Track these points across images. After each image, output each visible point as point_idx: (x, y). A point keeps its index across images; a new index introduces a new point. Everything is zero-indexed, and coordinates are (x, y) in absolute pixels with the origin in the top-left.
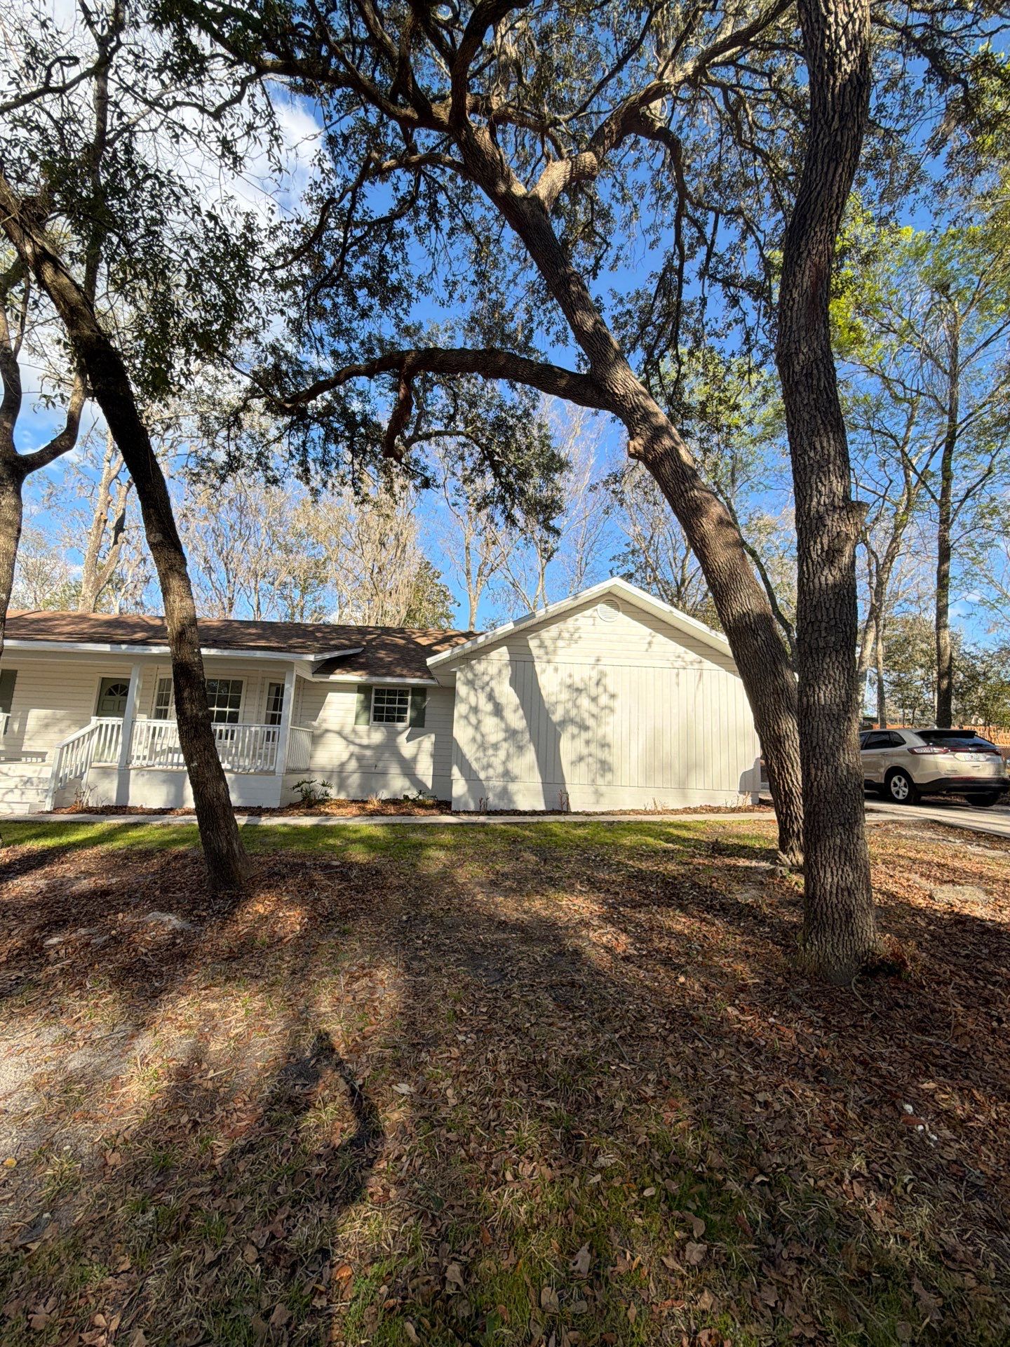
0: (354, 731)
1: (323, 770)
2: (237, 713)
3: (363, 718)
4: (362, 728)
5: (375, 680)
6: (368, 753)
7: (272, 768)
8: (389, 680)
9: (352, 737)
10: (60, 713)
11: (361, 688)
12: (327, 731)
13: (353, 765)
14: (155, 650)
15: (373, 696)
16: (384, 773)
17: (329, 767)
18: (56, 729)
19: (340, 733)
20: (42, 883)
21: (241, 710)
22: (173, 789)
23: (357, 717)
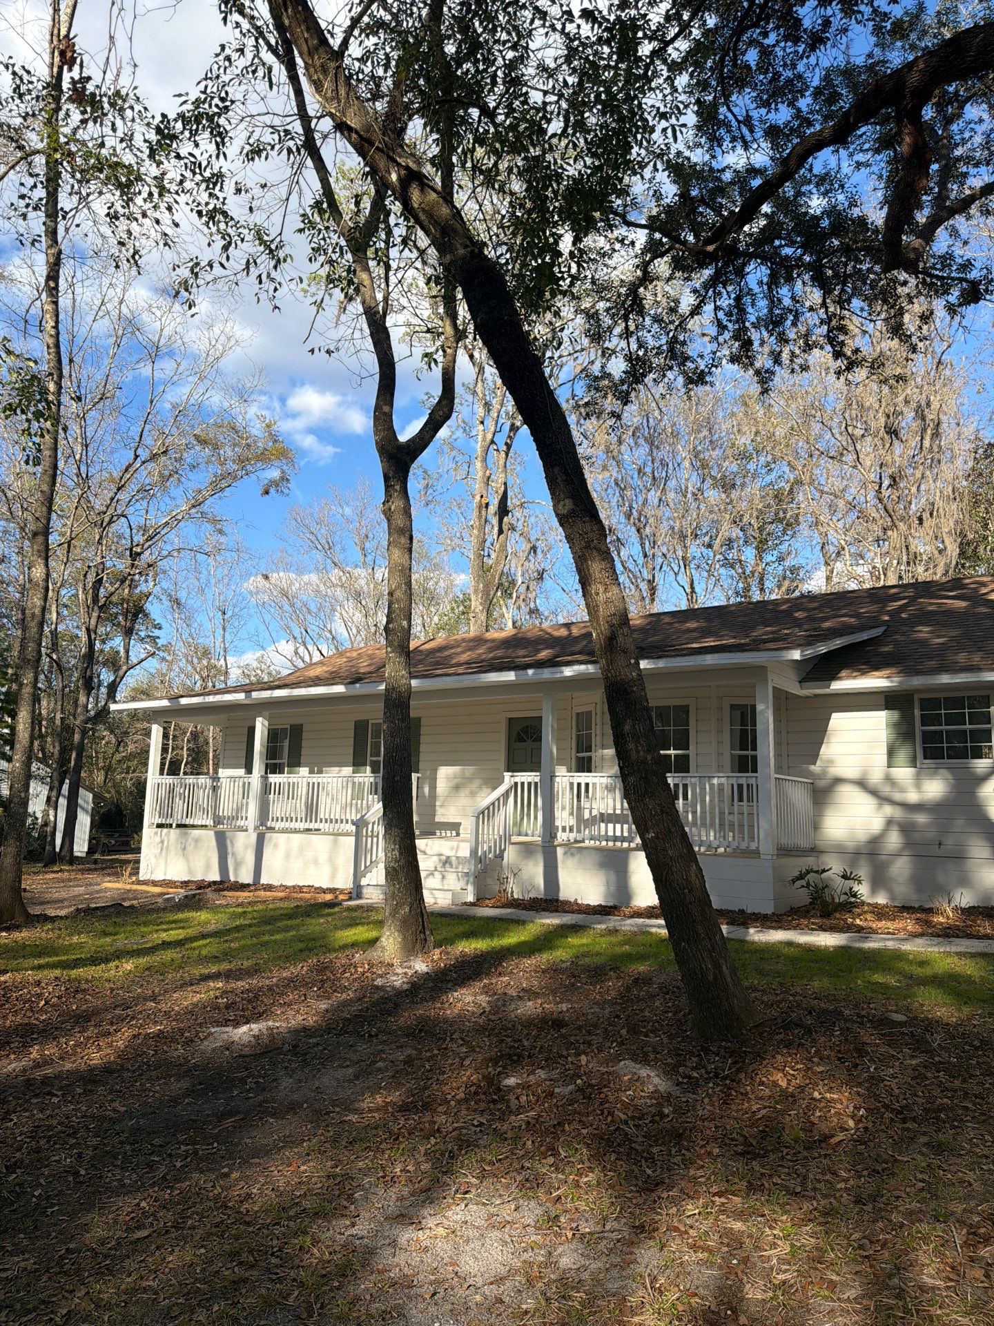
0: (888, 779)
1: (840, 850)
2: (687, 757)
3: (903, 755)
4: (904, 773)
5: (917, 681)
6: (921, 819)
7: (753, 846)
8: (945, 679)
9: (886, 790)
10: (469, 770)
11: (887, 700)
12: (838, 781)
13: (894, 840)
14: (568, 672)
15: (917, 713)
16: (959, 857)
17: (851, 845)
18: (467, 791)
19: (862, 784)
20: (483, 999)
21: (692, 751)
22: (613, 876)
23: (891, 753)
